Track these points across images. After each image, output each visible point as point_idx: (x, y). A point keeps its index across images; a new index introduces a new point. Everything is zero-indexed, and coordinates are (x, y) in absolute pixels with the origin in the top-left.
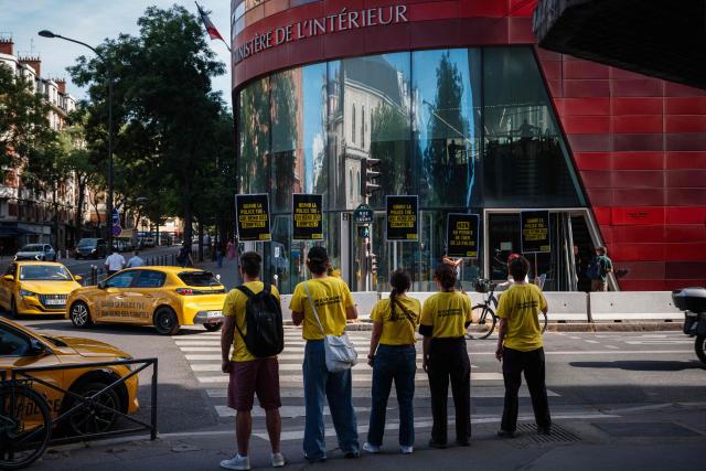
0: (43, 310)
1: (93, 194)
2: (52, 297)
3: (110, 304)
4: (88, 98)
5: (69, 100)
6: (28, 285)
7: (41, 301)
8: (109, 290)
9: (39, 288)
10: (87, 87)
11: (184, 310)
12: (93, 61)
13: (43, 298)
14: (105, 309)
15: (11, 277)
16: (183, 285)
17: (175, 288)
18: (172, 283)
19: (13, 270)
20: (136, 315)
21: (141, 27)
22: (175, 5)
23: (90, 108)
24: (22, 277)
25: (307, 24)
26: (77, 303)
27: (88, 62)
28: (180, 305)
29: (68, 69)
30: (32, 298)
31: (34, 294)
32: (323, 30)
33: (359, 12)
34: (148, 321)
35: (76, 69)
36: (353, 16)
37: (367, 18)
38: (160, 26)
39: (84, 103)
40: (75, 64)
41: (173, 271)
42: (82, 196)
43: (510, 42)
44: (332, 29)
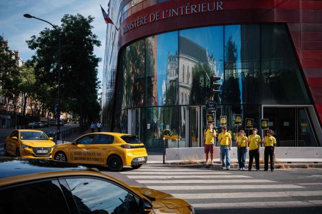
0: (35, 156)
1: (30, 101)
2: (40, 149)
3: (80, 153)
4: (36, 55)
5: (20, 60)
6: (26, 142)
7: (34, 151)
8: (79, 146)
9: (32, 143)
10: (36, 50)
11: (127, 157)
12: (39, 38)
13: (35, 149)
14: (77, 156)
15: (16, 138)
16: (124, 143)
17: (120, 144)
18: (118, 142)
19: (16, 134)
20: (97, 160)
21: (62, 23)
22: (78, 14)
23: (37, 60)
24: (22, 138)
25: (168, 11)
26: (58, 153)
27: (37, 38)
28: (124, 154)
29: (27, 42)
30: (30, 150)
31: (30, 147)
32: (177, 14)
33: (197, 5)
34: (104, 163)
35: (31, 42)
36: (194, 7)
37: (202, 8)
38: (71, 23)
39: (34, 57)
40: (31, 39)
41: (118, 135)
42: (26, 103)
43: (275, 21)
44: (182, 14)
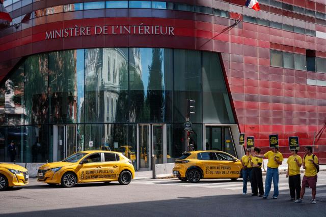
25: (119, 27)
32: (129, 32)
36: (147, 28)
37: (155, 30)
43: (214, 51)
44: (135, 33)
